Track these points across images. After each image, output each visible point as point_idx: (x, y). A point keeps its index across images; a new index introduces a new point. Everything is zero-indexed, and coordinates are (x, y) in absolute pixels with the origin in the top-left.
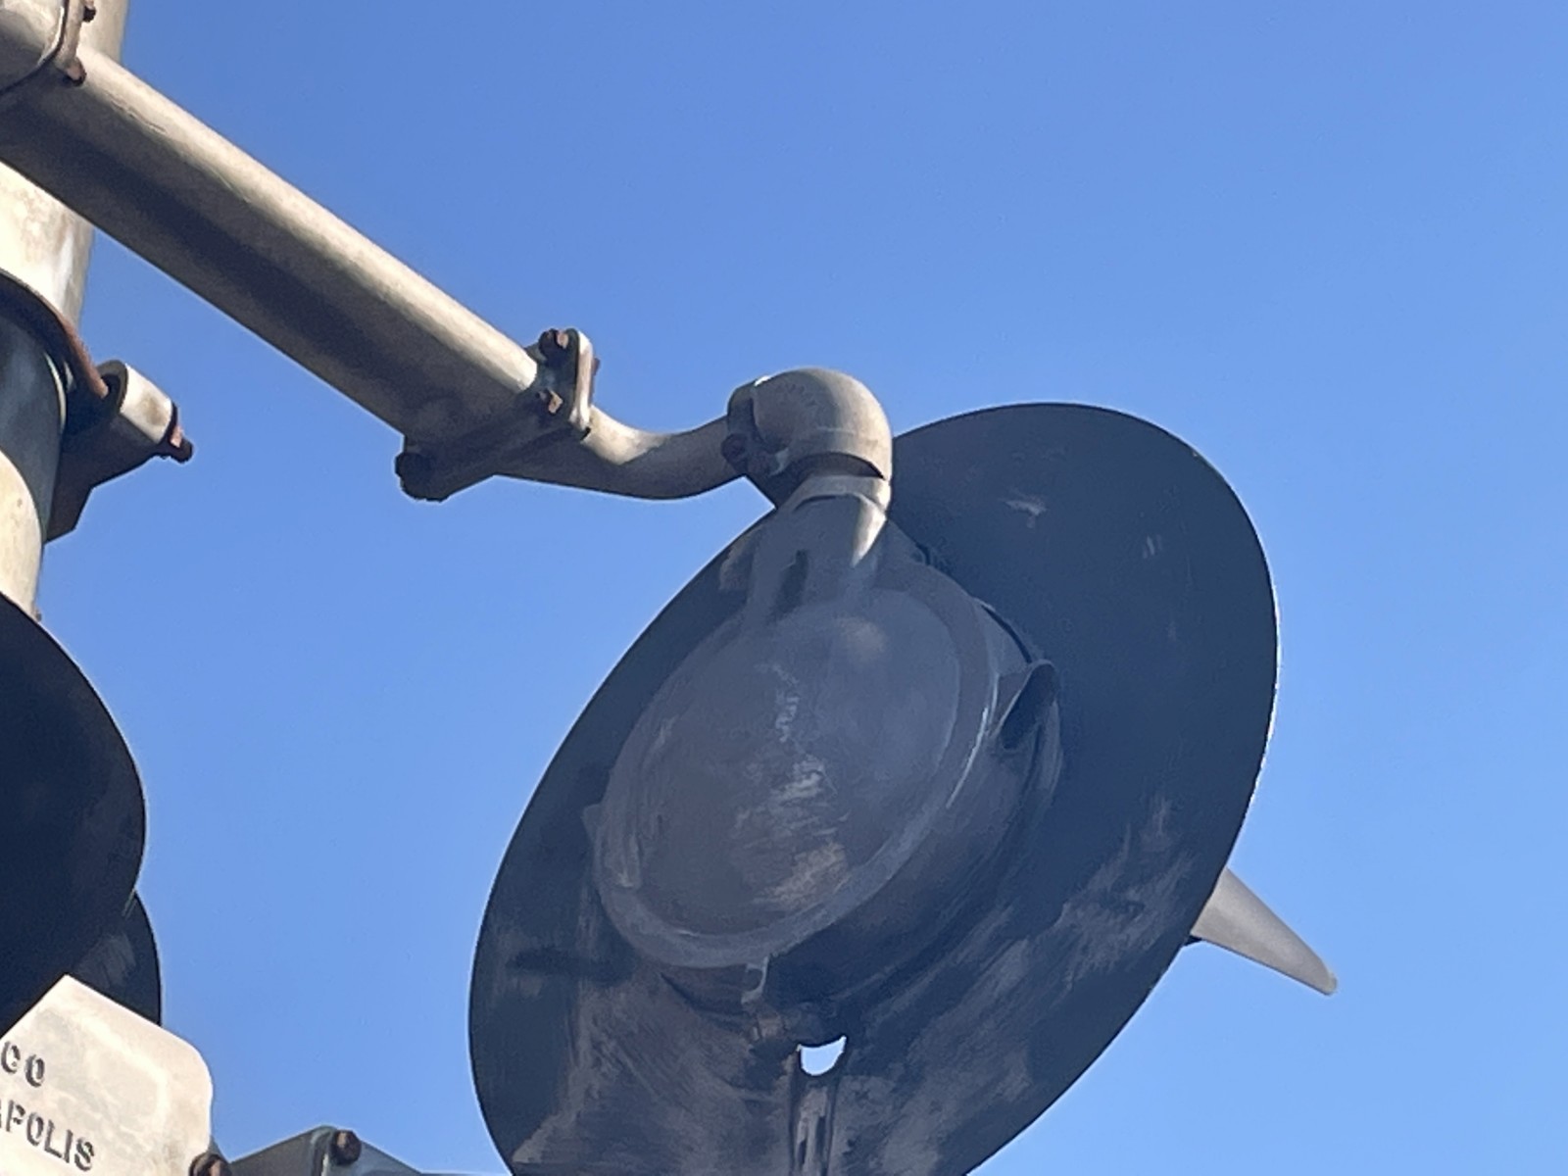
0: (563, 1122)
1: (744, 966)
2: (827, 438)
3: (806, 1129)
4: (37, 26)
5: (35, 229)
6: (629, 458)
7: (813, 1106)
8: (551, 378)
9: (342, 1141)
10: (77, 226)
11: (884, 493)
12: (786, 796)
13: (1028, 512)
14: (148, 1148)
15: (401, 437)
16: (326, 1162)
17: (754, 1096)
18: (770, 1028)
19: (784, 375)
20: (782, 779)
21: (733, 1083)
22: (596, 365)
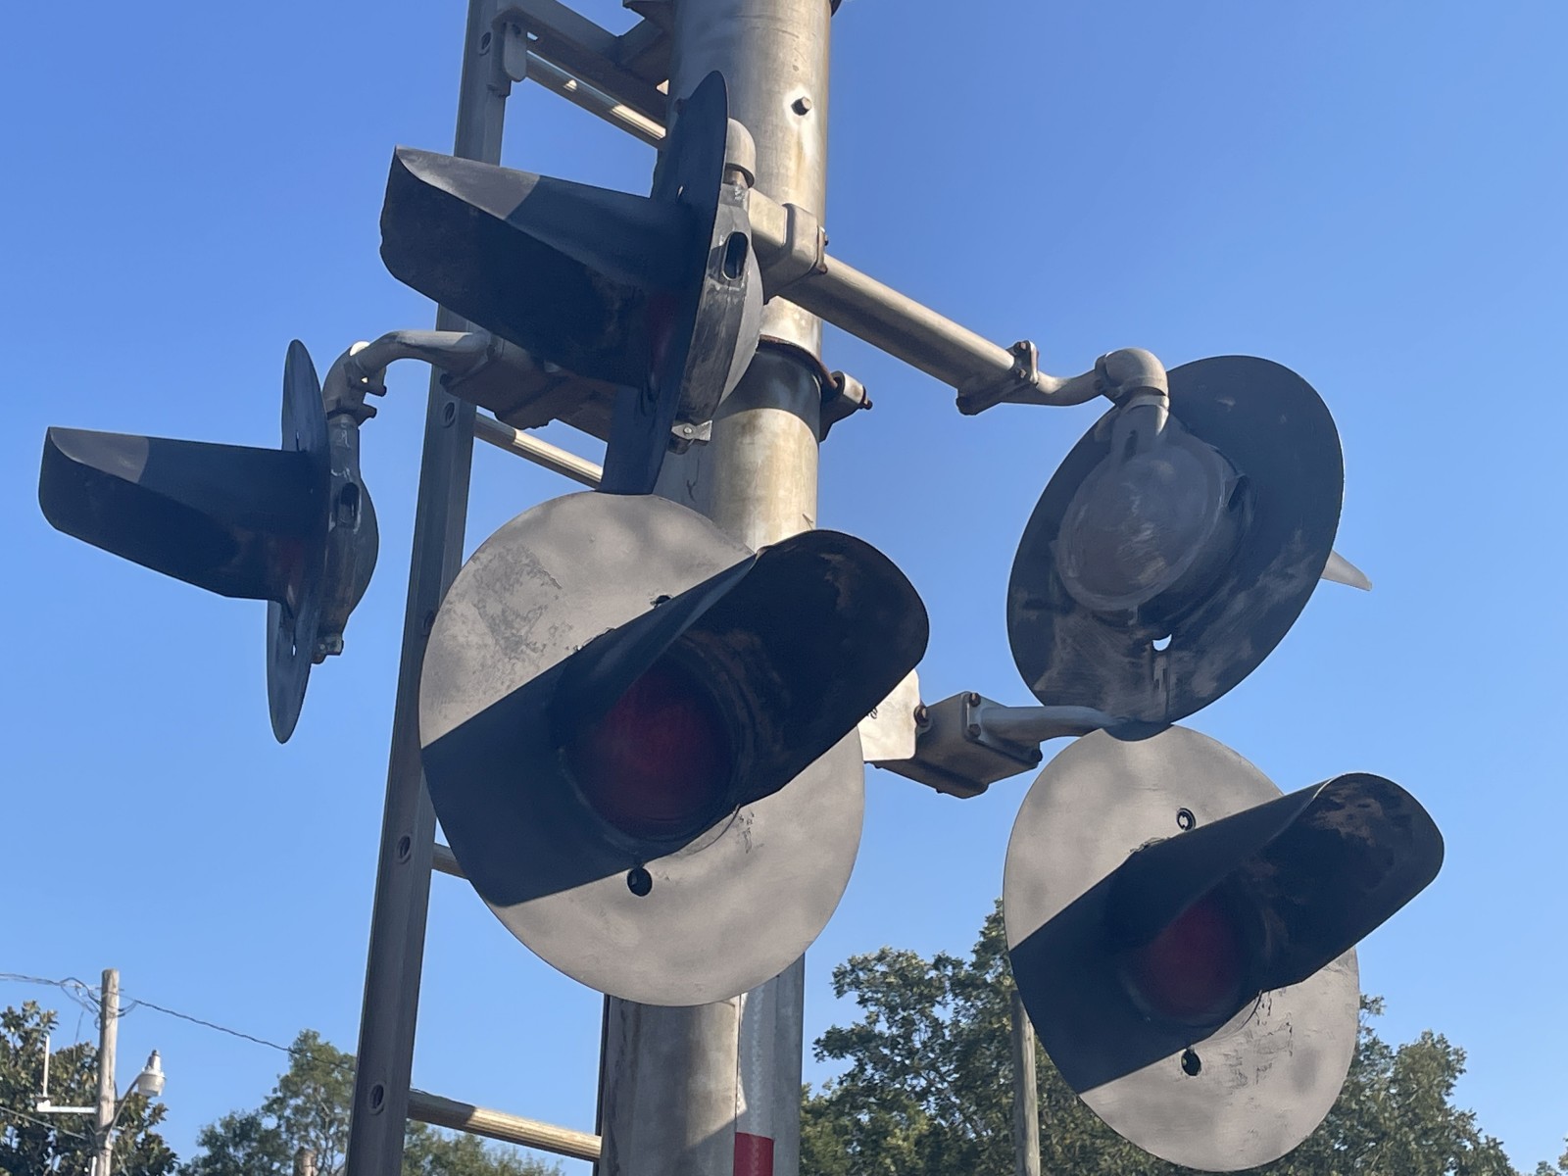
0: (1052, 673)
1: (1127, 610)
2: (1141, 380)
3: (1158, 674)
4: (807, 253)
5: (803, 323)
6: (1053, 390)
7: (1161, 664)
8: (1020, 362)
9: (974, 697)
10: (818, 322)
11: (1166, 402)
12: (1139, 539)
13: (1226, 405)
14: (897, 707)
15: (957, 390)
16: (968, 706)
17: (1133, 660)
18: (1140, 634)
19: (1119, 351)
20: (1137, 531)
21: (1124, 655)
22: (1038, 353)
